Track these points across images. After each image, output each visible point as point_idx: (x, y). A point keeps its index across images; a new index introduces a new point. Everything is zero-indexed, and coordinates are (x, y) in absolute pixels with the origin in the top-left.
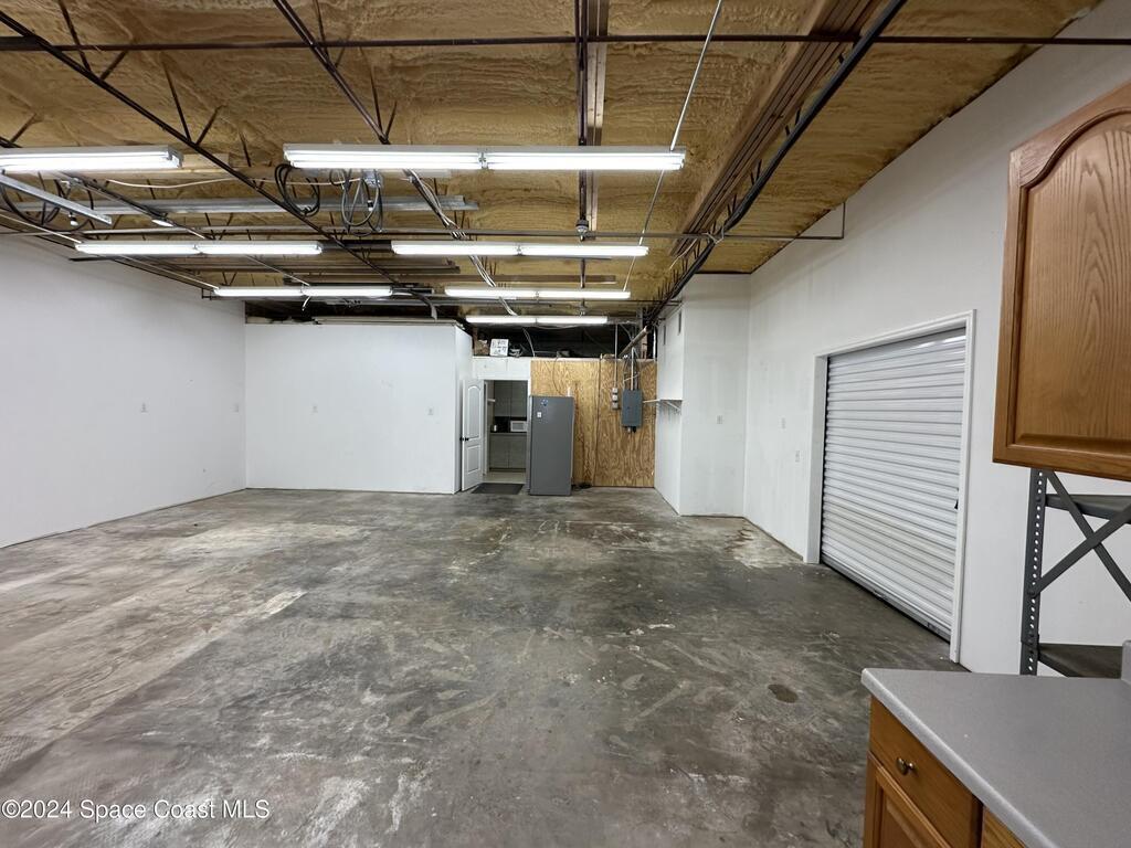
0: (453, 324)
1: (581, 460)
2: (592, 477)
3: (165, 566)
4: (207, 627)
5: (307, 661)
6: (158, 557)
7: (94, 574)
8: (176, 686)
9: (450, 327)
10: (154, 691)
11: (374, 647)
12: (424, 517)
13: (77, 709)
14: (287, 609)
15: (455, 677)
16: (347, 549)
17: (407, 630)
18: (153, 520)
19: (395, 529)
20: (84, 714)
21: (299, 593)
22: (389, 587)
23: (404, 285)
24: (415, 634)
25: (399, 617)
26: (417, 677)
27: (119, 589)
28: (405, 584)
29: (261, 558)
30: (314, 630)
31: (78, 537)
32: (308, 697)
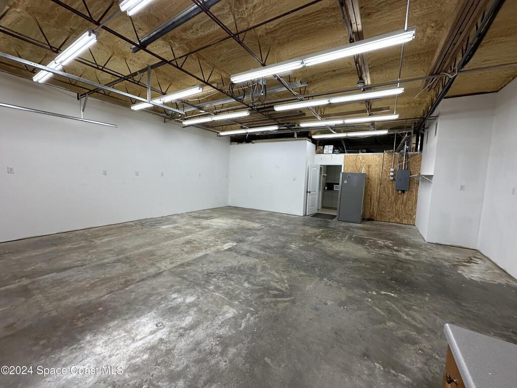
0: (306, 140)
1: (369, 206)
2: (375, 216)
3: (200, 228)
4: (206, 249)
5: (231, 267)
6: (199, 225)
7: (183, 227)
8: (194, 264)
9: (304, 141)
10: (189, 264)
11: (253, 268)
12: (287, 224)
13: (171, 263)
14: (229, 248)
15: (279, 287)
16: (254, 231)
17: (267, 265)
18: (200, 213)
19: (274, 227)
20: (172, 265)
21: (235, 244)
22: (265, 248)
23: (283, 124)
24: (269, 267)
25: (265, 260)
26: (265, 283)
27: (188, 232)
28: (271, 248)
29: (226, 230)
30: (236, 257)
31: (181, 216)
32: (227, 278)
